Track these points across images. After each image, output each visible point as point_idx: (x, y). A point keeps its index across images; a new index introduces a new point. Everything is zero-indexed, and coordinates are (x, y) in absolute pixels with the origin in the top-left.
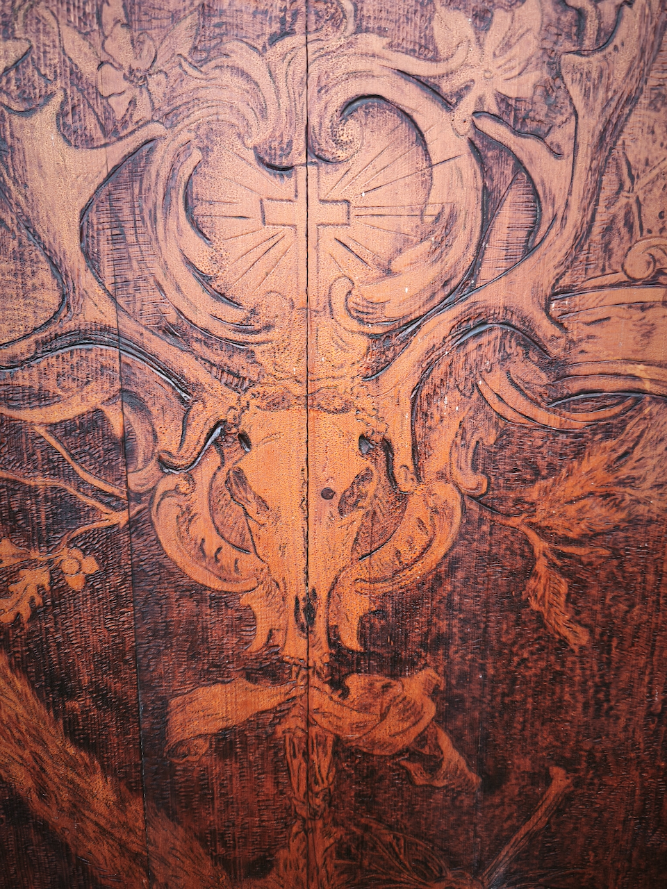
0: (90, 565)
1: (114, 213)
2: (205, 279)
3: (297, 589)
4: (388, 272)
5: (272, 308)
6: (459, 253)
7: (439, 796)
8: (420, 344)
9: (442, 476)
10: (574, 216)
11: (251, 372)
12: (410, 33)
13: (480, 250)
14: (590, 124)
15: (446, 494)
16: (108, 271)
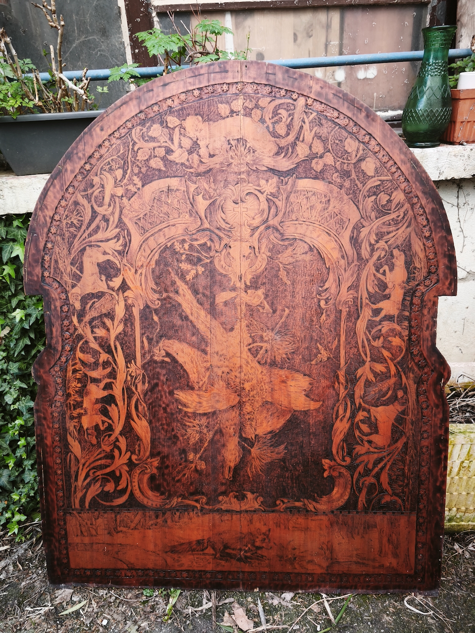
0: (203, 269)
1: (210, 210)
2: (224, 220)
3: (239, 274)
4: (254, 219)
5: (235, 225)
6: (265, 216)
7: (265, 314)
8: (259, 230)
9: (263, 253)
10: (283, 210)
11: (231, 236)
12: (257, 183)
13: (268, 215)
14: (285, 196)
15: (264, 256)
16: (209, 219)
